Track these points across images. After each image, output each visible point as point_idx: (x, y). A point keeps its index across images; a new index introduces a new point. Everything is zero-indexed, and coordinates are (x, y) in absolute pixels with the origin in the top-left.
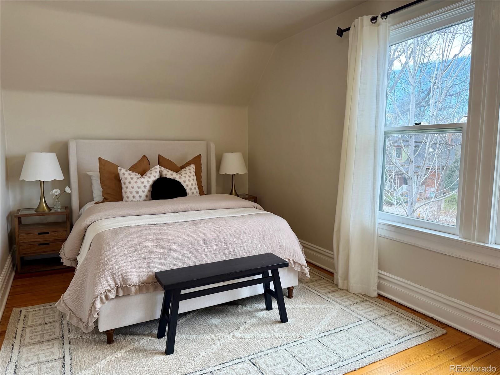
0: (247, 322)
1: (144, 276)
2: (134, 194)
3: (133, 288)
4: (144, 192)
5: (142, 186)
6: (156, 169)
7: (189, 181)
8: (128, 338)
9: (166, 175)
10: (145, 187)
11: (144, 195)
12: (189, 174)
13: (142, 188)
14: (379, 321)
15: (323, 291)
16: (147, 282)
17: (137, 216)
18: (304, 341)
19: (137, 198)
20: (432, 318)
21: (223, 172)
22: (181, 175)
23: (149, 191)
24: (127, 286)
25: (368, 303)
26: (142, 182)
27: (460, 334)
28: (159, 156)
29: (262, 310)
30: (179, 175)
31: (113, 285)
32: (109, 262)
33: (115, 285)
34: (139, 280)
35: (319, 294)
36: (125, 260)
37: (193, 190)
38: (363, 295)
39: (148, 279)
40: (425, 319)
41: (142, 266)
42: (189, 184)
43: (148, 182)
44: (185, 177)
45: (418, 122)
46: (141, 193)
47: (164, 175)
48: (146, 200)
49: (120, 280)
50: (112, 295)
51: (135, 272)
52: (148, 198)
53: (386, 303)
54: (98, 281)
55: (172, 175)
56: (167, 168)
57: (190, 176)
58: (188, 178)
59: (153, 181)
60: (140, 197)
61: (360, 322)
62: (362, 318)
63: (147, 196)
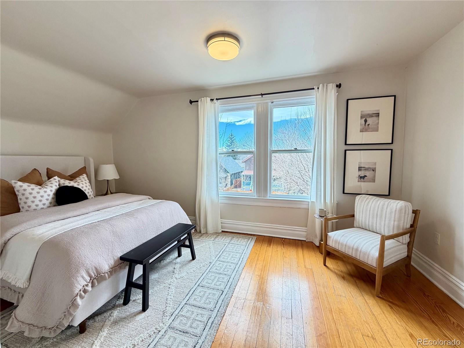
0: (175, 268)
1: (112, 262)
2: (37, 202)
3: (106, 275)
4: (47, 200)
5: (45, 195)
6: (55, 179)
7: (86, 186)
8: (98, 319)
9: (64, 184)
10: (49, 195)
11: (47, 203)
12: (85, 181)
13: (46, 197)
14: (232, 242)
15: (196, 237)
16: (114, 266)
17: (64, 220)
18: (213, 263)
19: (41, 206)
20: (247, 234)
21: (101, 178)
22: (78, 183)
23: (53, 198)
24: (102, 275)
25: (220, 236)
26: (45, 192)
27: (260, 236)
28: (47, 169)
29: (176, 258)
30: (77, 183)
31: (88, 279)
32: (81, 261)
33: (90, 278)
34: (109, 266)
35: (196, 239)
36: (94, 254)
37: (90, 193)
38: (215, 233)
39: (115, 264)
40: (245, 235)
41: (108, 255)
42: (87, 189)
43: (51, 191)
44: (83, 184)
45: (233, 150)
46: (44, 201)
47: (62, 184)
48: (50, 207)
49: (94, 273)
50: (89, 288)
51: (105, 262)
52: (52, 205)
53: (227, 233)
54: (75, 281)
55: (70, 183)
56: (62, 179)
57: (86, 183)
58: (85, 185)
59: (56, 190)
60: (44, 204)
61: (226, 246)
62: (225, 243)
63: (51, 203)
